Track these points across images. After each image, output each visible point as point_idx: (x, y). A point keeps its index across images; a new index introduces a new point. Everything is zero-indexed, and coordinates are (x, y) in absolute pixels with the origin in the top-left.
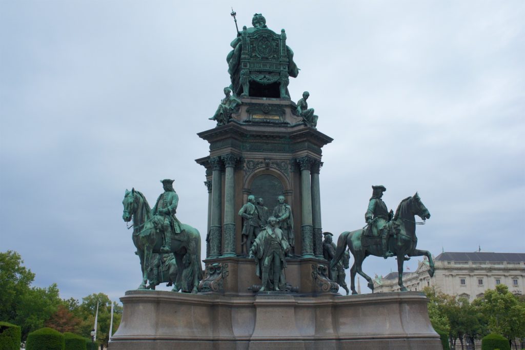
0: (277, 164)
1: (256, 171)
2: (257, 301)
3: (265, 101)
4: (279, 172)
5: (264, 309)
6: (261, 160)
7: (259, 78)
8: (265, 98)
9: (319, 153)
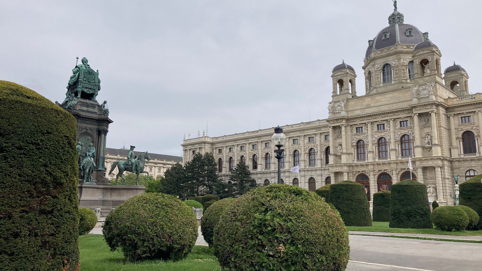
0: (91, 130)
1: (82, 132)
2: (83, 185)
3: (87, 101)
4: (91, 133)
5: (85, 189)
6: (84, 127)
7: (85, 90)
8: (88, 100)
9: (107, 127)
